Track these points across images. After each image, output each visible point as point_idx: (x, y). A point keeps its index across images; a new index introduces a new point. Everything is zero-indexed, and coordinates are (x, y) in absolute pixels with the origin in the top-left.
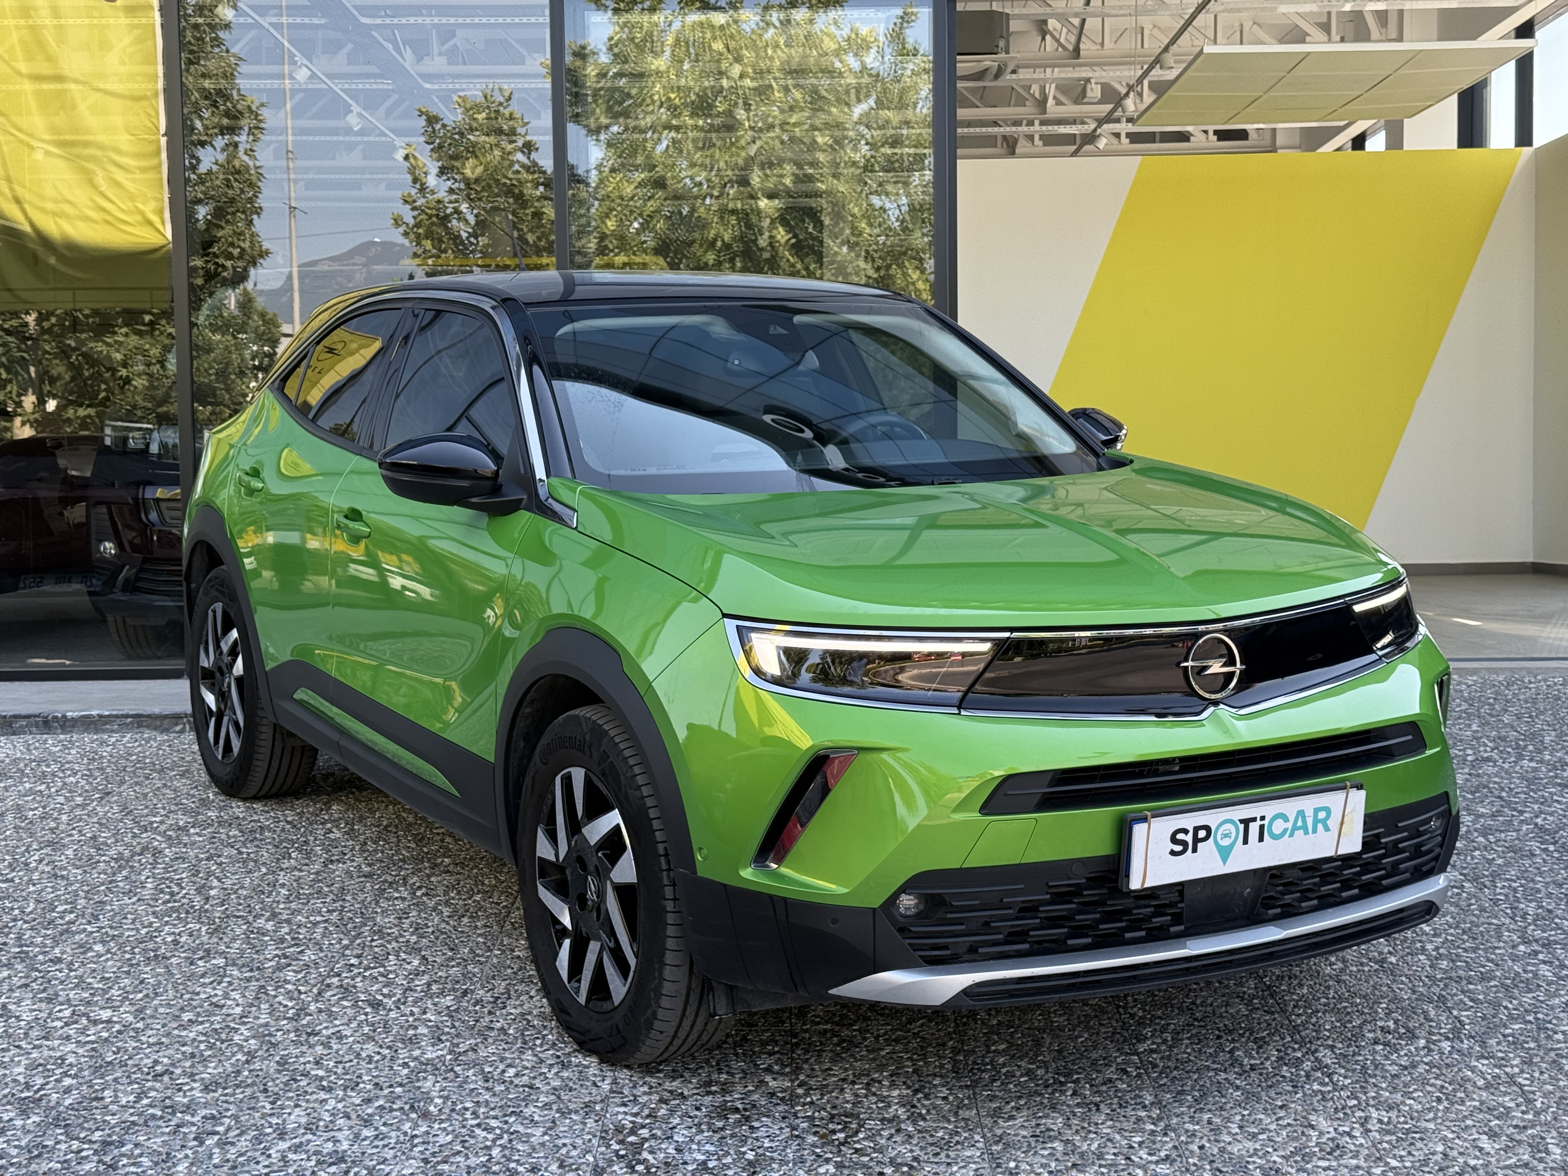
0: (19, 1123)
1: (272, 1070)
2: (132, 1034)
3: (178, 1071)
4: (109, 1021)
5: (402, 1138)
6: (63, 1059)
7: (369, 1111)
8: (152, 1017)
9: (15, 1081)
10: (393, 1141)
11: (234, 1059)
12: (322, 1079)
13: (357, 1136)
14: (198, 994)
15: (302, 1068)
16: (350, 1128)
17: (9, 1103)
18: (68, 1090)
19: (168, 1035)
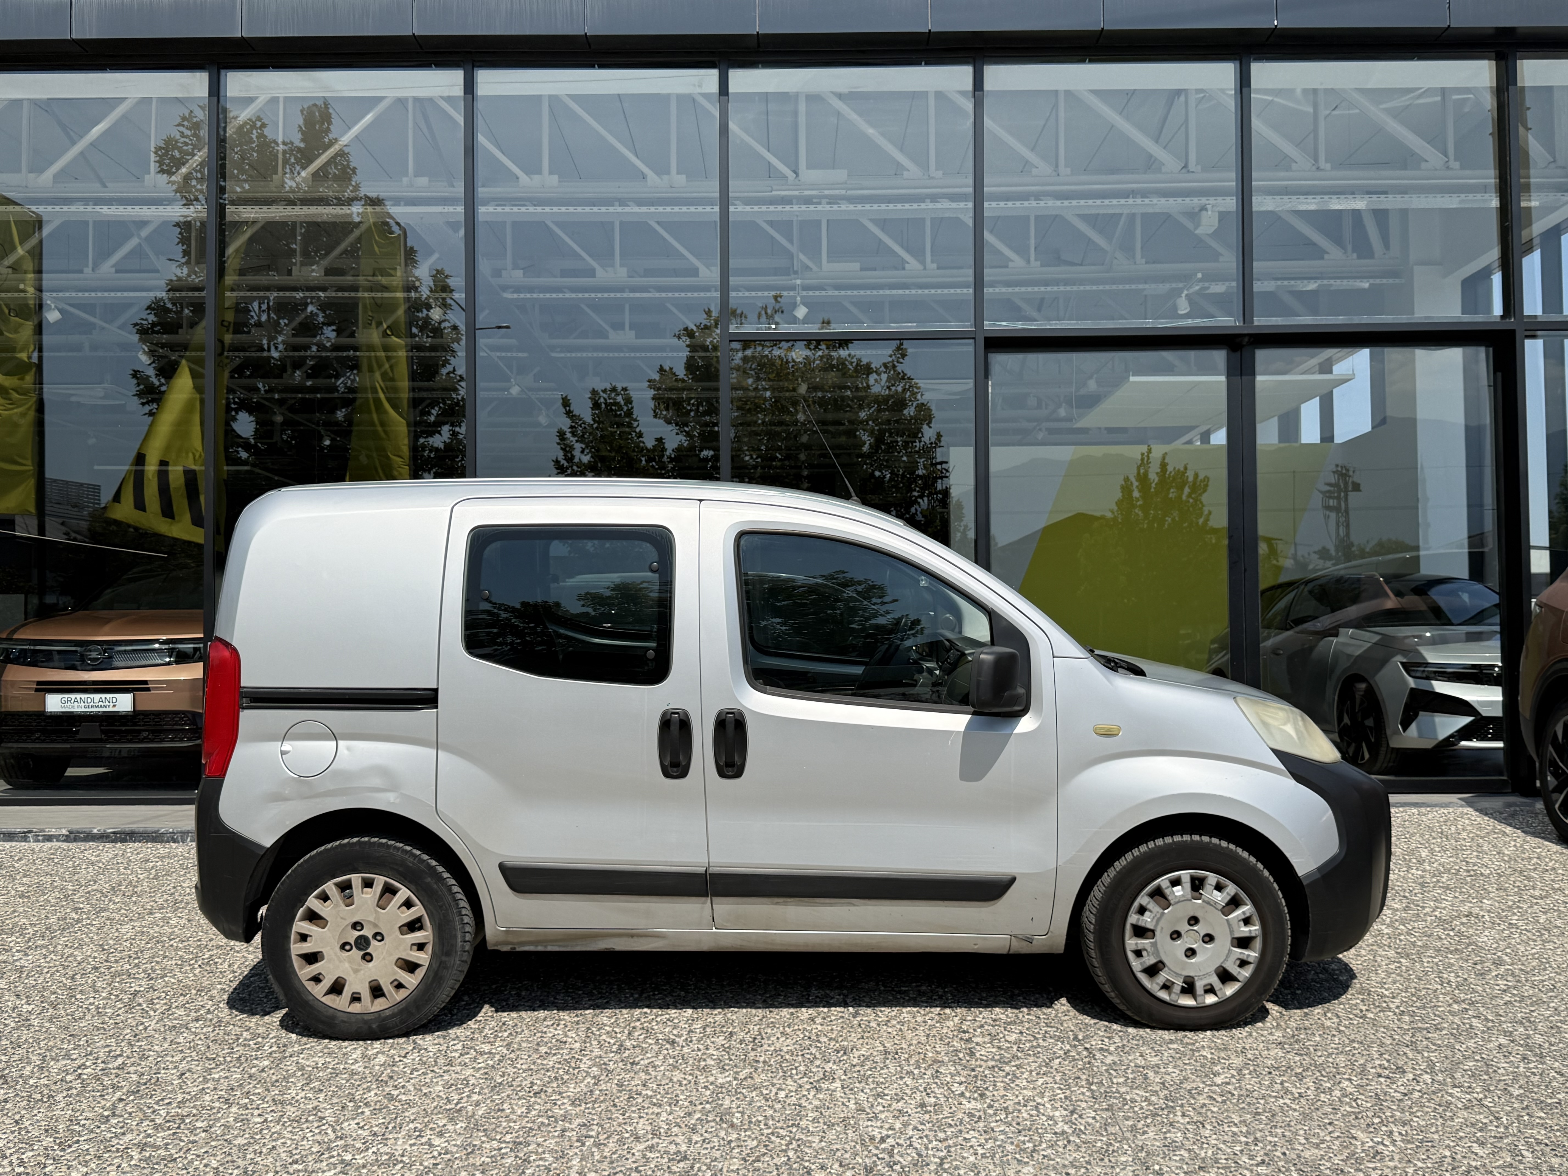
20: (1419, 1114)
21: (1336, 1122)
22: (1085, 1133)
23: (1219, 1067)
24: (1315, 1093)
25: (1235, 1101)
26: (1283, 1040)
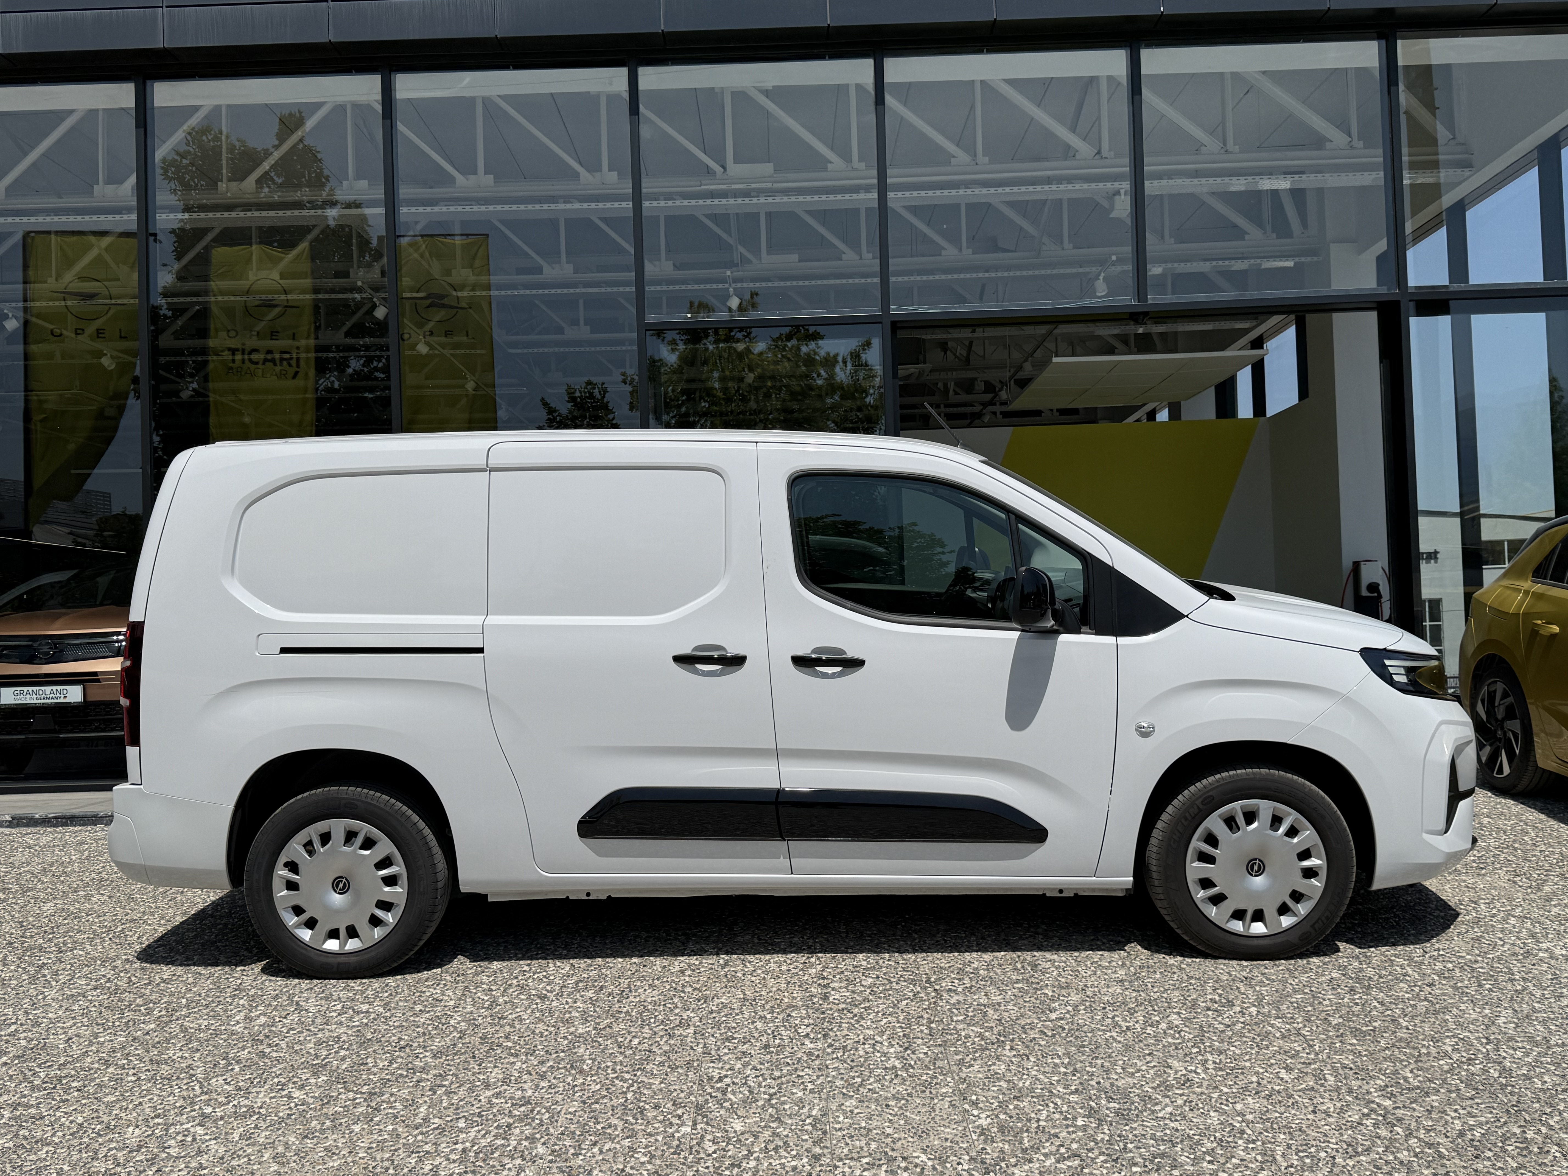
0: (313, 1081)
1: (477, 1043)
2: (383, 1020)
3: (415, 1045)
4: (367, 1012)
5: (567, 1087)
6: (339, 1037)
7: (544, 1069)
8: (395, 1008)
9: (308, 1053)
10: (561, 1089)
11: (451, 1036)
12: (510, 1048)
13: (537, 1086)
14: (424, 992)
15: (497, 1041)
16: (532, 1081)
17: (305, 1068)
18: (343, 1059)
19: (407, 1020)
20: (1236, 1044)
21: (1155, 1053)
22: (913, 1068)
23: (1057, 1004)
24: (1143, 1026)
25: (1064, 1035)
26: (1125, 977)
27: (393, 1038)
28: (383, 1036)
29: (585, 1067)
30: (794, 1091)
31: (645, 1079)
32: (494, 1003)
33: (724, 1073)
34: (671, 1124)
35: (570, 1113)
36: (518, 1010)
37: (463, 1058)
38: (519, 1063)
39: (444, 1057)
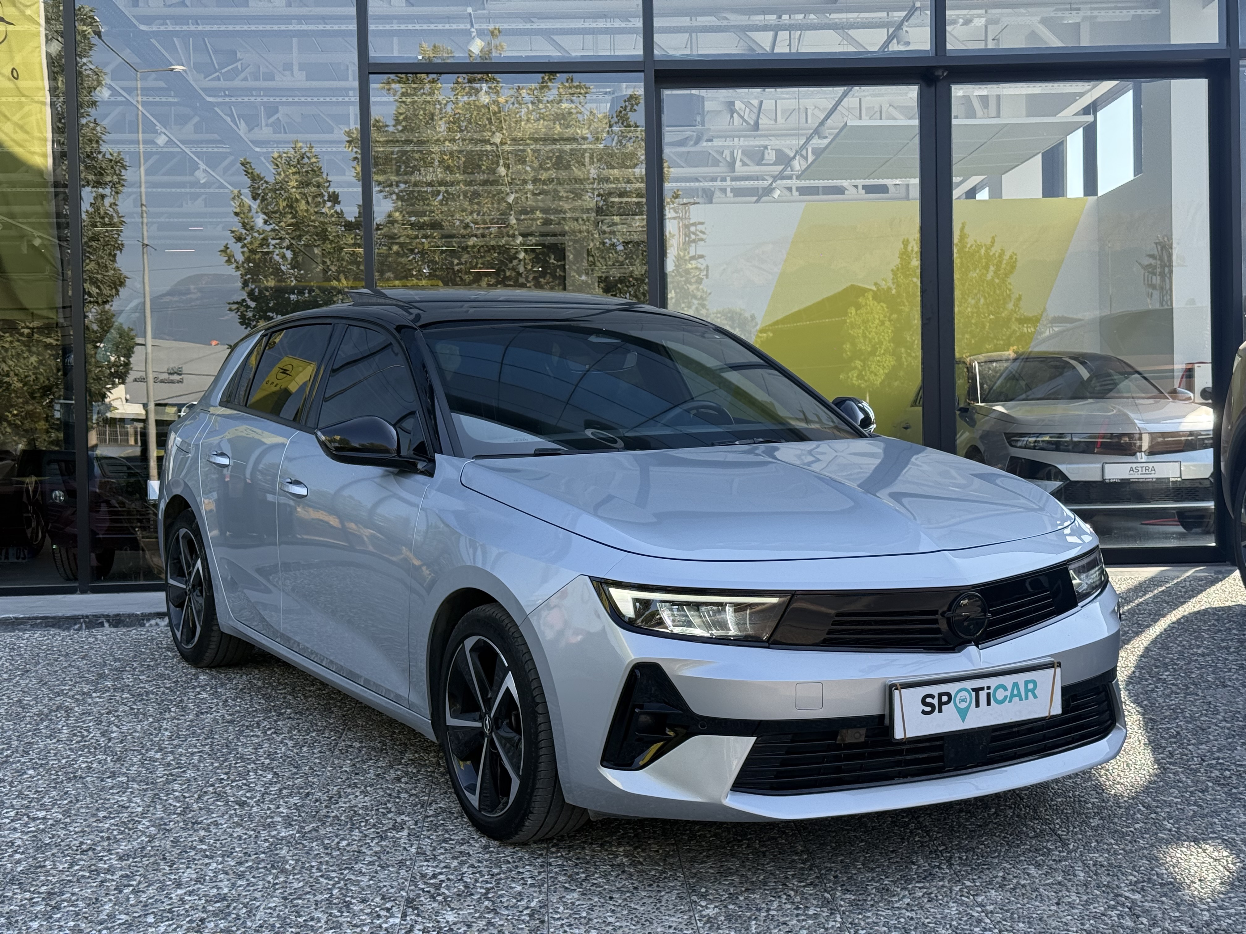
1: (168, 846)
2: (62, 826)
3: (99, 848)
4: (44, 818)
6: (13, 844)
7: (242, 869)
8: (75, 815)
10: (260, 887)
11: (139, 840)
12: (205, 850)
13: (234, 885)
14: (109, 800)
15: (190, 844)
19: (89, 826)
27: (74, 842)
28: (62, 841)
29: (287, 867)
30: (513, 885)
31: (353, 877)
32: (187, 809)
33: (438, 870)
34: (379, 916)
35: (270, 908)
36: (214, 815)
37: (152, 860)
38: (215, 865)
39: (131, 860)
